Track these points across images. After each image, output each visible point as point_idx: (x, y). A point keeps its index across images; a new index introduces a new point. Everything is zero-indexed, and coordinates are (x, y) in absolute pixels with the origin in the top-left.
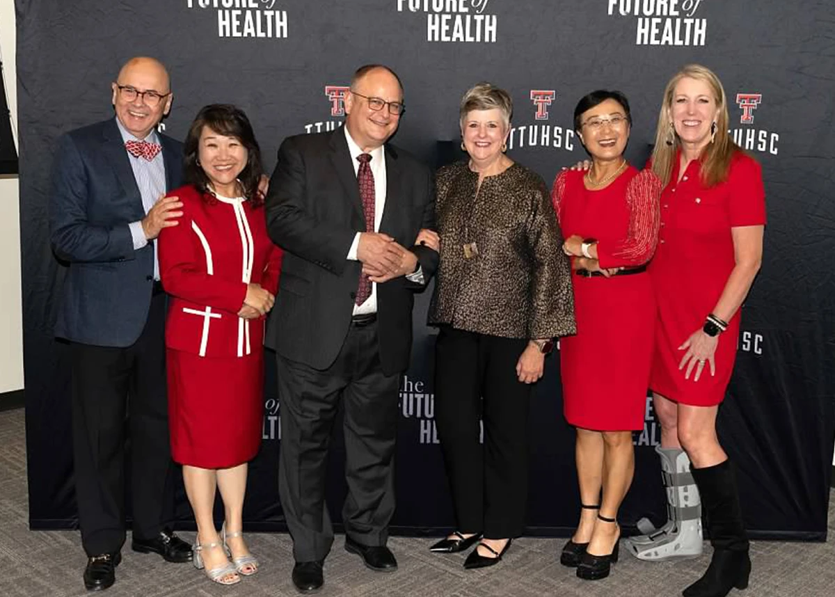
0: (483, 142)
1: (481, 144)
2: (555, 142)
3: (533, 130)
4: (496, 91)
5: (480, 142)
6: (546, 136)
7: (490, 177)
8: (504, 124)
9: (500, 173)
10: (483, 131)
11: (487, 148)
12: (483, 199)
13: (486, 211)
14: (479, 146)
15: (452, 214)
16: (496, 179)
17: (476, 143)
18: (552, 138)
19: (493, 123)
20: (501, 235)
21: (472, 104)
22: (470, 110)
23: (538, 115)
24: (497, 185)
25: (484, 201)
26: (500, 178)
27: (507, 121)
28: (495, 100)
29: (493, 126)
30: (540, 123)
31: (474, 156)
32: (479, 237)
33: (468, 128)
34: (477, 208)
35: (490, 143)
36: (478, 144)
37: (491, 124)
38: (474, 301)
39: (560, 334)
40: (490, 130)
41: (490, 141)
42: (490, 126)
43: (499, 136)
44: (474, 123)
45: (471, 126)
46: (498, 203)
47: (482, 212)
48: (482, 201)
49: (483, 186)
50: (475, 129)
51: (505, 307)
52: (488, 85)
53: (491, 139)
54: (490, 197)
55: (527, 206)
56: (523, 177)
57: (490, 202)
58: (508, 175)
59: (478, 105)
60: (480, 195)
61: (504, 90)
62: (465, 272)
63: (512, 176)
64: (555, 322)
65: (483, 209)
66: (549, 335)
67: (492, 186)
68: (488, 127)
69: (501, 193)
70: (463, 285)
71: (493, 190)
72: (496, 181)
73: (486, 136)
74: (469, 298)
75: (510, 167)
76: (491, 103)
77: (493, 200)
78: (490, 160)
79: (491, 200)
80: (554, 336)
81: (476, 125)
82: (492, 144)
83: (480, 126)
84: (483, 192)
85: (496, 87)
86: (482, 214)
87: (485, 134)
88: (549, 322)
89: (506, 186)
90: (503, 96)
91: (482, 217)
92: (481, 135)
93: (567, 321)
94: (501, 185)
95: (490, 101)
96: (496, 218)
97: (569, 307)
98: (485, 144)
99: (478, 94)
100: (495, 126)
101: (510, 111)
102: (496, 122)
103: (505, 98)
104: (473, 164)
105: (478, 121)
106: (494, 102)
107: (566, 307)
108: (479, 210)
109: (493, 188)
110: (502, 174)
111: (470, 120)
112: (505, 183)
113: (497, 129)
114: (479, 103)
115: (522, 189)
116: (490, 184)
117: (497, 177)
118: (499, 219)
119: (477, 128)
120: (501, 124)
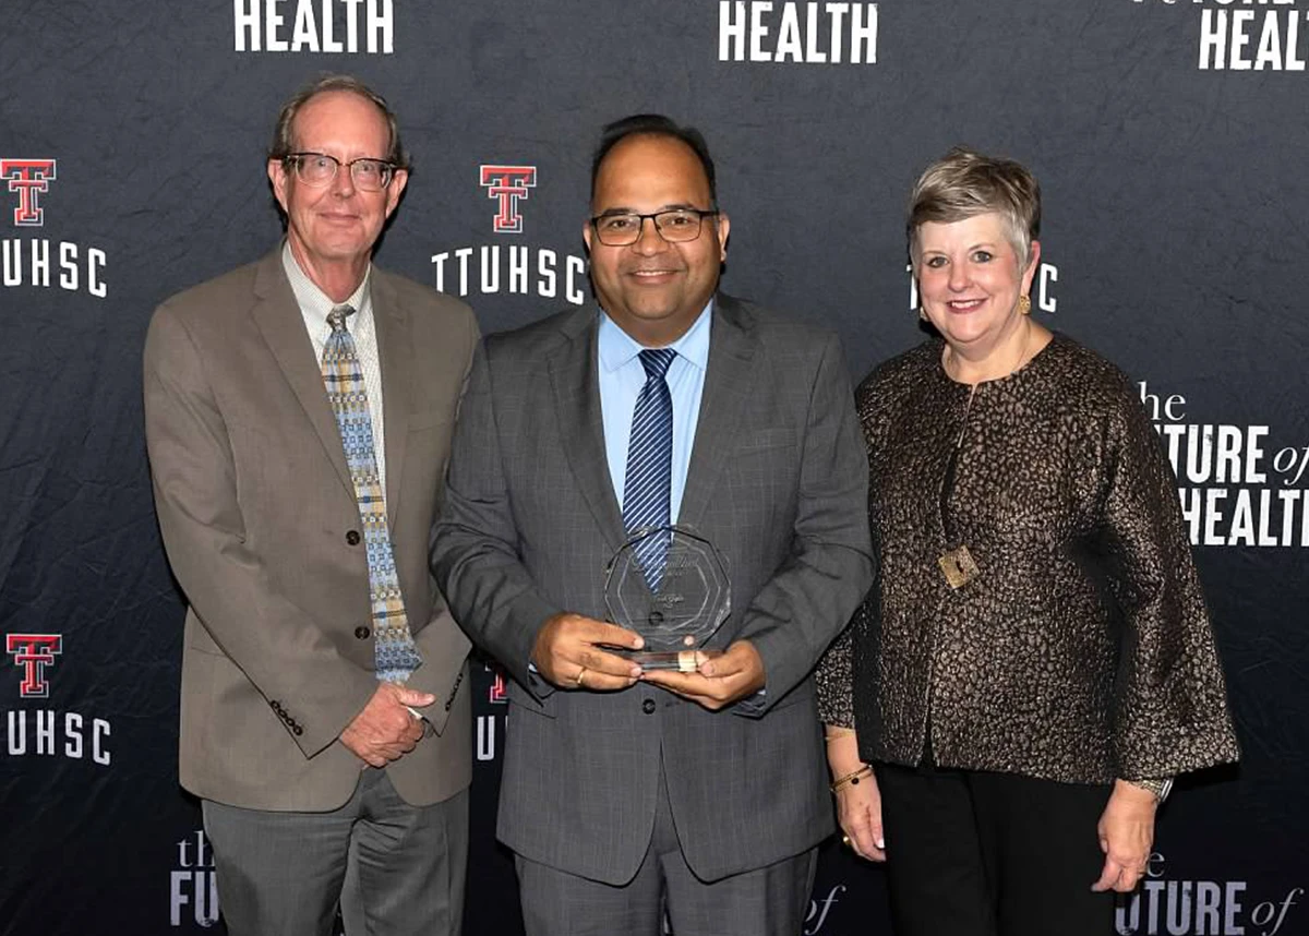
0: (963, 302)
1: (960, 306)
4: (984, 170)
5: (957, 302)
7: (992, 382)
8: (1014, 246)
9: (1016, 371)
10: (959, 272)
11: (979, 311)
12: (980, 439)
13: (989, 468)
14: (957, 311)
15: (902, 488)
16: (1009, 386)
17: (949, 304)
19: (984, 249)
20: (1035, 529)
21: (930, 208)
22: (920, 225)
24: (1013, 399)
25: (984, 442)
26: (1018, 382)
27: (1021, 237)
28: (980, 191)
29: (984, 256)
31: (950, 334)
32: (981, 536)
33: (926, 269)
34: (966, 461)
35: (983, 301)
36: (954, 304)
37: (979, 253)
38: (978, 695)
39: (1197, 766)
40: (978, 269)
41: (984, 296)
42: (976, 258)
43: (1004, 280)
44: (939, 255)
45: (930, 264)
46: (1019, 446)
47: (982, 473)
48: (978, 444)
49: (976, 405)
50: (939, 270)
51: (1053, 708)
52: (968, 156)
53: (983, 289)
54: (997, 433)
55: (1090, 455)
56: (1074, 376)
57: (998, 445)
58: (1037, 372)
59: (941, 211)
60: (972, 430)
61: (1008, 164)
62: (948, 623)
63: (1048, 374)
64: (1182, 736)
65: (983, 464)
66: (1171, 768)
67: (1000, 404)
68: (972, 259)
69: (1024, 420)
70: (944, 655)
71: (1002, 415)
72: (1006, 390)
73: (969, 286)
74: (964, 687)
75: (1042, 352)
76: (971, 201)
77: (1006, 438)
78: (991, 338)
79: (1000, 441)
80: (1183, 770)
81: (944, 259)
82: (989, 302)
83: (951, 261)
84: (976, 420)
85: (987, 160)
86: (980, 477)
87: (967, 280)
88: (1170, 739)
89: (1034, 400)
90: (1005, 177)
91: (983, 486)
92: (959, 285)
93: (1212, 730)
94: (1021, 400)
95: (968, 196)
96: (1017, 484)
97: (1212, 695)
98: (972, 303)
99: (943, 183)
100: (991, 256)
101: (1030, 212)
102: (992, 245)
103: (1013, 185)
104: (952, 354)
105: (946, 250)
106: (978, 198)
107: (1204, 697)
108: (972, 467)
109: (1003, 409)
110: (1021, 371)
111: (926, 249)
112: (1032, 394)
113: (997, 263)
114: (943, 207)
115: (1076, 409)
116: (995, 399)
117: (1009, 381)
118: (1027, 489)
119: (946, 268)
120: (1005, 249)
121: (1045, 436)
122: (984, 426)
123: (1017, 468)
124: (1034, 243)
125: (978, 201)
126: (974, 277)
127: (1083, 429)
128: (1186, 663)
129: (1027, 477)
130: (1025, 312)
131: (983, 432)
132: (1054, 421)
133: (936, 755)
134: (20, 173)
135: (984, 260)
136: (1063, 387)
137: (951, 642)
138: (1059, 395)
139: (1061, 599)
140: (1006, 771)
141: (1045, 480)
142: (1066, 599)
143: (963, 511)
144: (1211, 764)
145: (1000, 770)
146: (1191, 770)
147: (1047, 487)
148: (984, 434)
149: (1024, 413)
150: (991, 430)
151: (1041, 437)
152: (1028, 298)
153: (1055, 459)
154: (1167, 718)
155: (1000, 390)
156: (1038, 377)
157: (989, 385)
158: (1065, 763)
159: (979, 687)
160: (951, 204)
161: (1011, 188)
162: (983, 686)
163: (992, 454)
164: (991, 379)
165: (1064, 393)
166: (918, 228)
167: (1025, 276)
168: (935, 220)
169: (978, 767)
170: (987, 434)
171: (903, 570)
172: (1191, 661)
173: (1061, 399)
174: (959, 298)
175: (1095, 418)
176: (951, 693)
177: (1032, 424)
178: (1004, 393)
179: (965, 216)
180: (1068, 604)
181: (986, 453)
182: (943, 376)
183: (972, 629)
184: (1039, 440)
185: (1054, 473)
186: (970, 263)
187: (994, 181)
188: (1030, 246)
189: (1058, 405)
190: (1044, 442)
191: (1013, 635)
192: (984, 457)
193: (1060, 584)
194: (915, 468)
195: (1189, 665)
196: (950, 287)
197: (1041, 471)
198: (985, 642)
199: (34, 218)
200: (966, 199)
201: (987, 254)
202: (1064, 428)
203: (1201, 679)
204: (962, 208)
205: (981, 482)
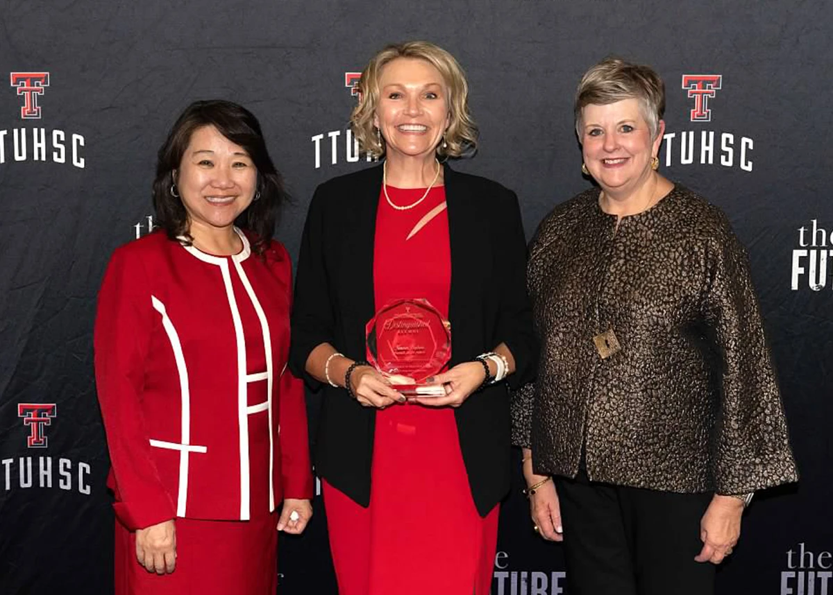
0: (613, 159)
1: (611, 162)
2: (723, 158)
3: (687, 138)
4: (627, 70)
5: (609, 159)
6: (707, 148)
7: (632, 217)
8: (648, 122)
9: (648, 208)
10: (610, 138)
11: (625, 167)
12: (623, 255)
13: (628, 275)
14: (609, 166)
15: (572, 286)
16: (643, 219)
17: (603, 161)
18: (718, 152)
19: (628, 124)
20: (658, 317)
21: (591, 95)
22: (584, 106)
23: (694, 115)
24: (646, 228)
25: (625, 258)
26: (649, 216)
27: (653, 117)
28: (624, 83)
29: (628, 129)
30: (698, 128)
31: (603, 181)
32: (620, 322)
33: (587, 137)
34: (612, 271)
35: (627, 159)
36: (606, 161)
37: (624, 126)
38: (618, 432)
39: (768, 485)
40: (623, 137)
41: (627, 155)
42: (622, 130)
43: (641, 145)
44: (596, 128)
45: (591, 134)
46: (648, 260)
47: (622, 278)
48: (621, 258)
49: (621, 232)
50: (597, 137)
51: (670, 441)
52: (616, 61)
53: (627, 151)
54: (634, 251)
55: (697, 265)
56: (688, 213)
57: (634, 259)
58: (663, 209)
59: (598, 97)
60: (617, 249)
61: (644, 68)
62: (598, 382)
63: (670, 212)
64: (758, 464)
65: (623, 273)
66: (750, 487)
67: (637, 231)
68: (619, 130)
69: (653, 242)
70: (596, 404)
71: (638, 239)
72: (641, 222)
73: (617, 148)
74: (609, 427)
75: (667, 196)
76: (619, 90)
77: (639, 255)
78: (631, 186)
79: (636, 257)
80: (759, 488)
81: (599, 130)
82: (631, 160)
83: (605, 132)
84: (620, 242)
85: (629, 64)
86: (621, 281)
87: (616, 144)
88: (748, 466)
89: (660, 229)
90: (643, 76)
91: (623, 287)
92: (610, 147)
93: (779, 460)
94: (651, 228)
95: (618, 87)
96: (646, 286)
97: (779, 436)
98: (619, 161)
99: (600, 79)
100: (632, 128)
101: (659, 99)
102: (634, 122)
103: (647, 81)
104: (605, 196)
105: (602, 124)
106: (624, 88)
107: (773, 437)
108: (616, 274)
109: (638, 235)
110: (652, 209)
111: (588, 124)
112: (659, 225)
113: (637, 133)
114: (600, 94)
115: (688, 235)
116: (633, 228)
117: (644, 215)
118: (652, 289)
119: (601, 136)
120: (642, 124)
121: (666, 253)
122: (625, 246)
123: (646, 275)
124: (661, 121)
125: (624, 90)
126: (621, 142)
127: (692, 248)
128: (760, 413)
129: (653, 281)
130: (655, 168)
131: (624, 250)
132: (673, 243)
133: (589, 473)
134: (25, 83)
135: (628, 131)
136: (680, 220)
137: (600, 395)
138: (677, 226)
139: (675, 365)
140: (639, 486)
141: (665, 284)
142: (679, 364)
143: (609, 304)
144: (778, 483)
145: (636, 486)
146: (764, 488)
147: (666, 287)
148: (625, 252)
149: (653, 238)
150: (630, 250)
151: (664, 253)
152: (657, 158)
153: (673, 269)
154: (746, 451)
155: (637, 223)
156: (663, 213)
157: (630, 219)
158: (679, 479)
159: (619, 426)
160: (605, 92)
161: (647, 83)
162: (622, 426)
163: (630, 265)
164: (631, 214)
165: (680, 224)
166: (582, 108)
167: (655, 143)
168: (594, 102)
169: (619, 483)
170: (627, 252)
171: (570, 343)
172: (763, 412)
173: (679, 229)
174: (611, 156)
175: (701, 240)
176: (600, 431)
177: (658, 245)
178: (640, 224)
179: (615, 100)
180: (680, 367)
181: (626, 265)
182: (599, 211)
183: (615, 386)
184: (662, 255)
185: (671, 279)
186: (618, 133)
187: (635, 78)
188: (658, 123)
189: (676, 232)
190: (665, 256)
191: (643, 391)
192: (624, 267)
193: (674, 354)
194: (581, 274)
195: (762, 414)
196: (604, 149)
197: (662, 277)
198: (624, 396)
199: (35, 113)
200: (616, 89)
201: (630, 127)
202: (680, 249)
203: (771, 424)
204: (613, 95)
205: (622, 285)
